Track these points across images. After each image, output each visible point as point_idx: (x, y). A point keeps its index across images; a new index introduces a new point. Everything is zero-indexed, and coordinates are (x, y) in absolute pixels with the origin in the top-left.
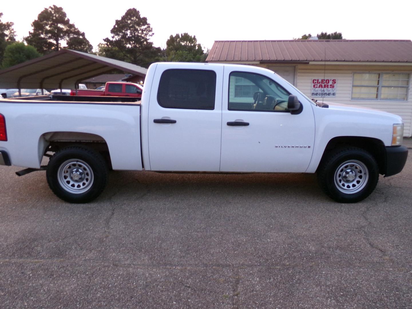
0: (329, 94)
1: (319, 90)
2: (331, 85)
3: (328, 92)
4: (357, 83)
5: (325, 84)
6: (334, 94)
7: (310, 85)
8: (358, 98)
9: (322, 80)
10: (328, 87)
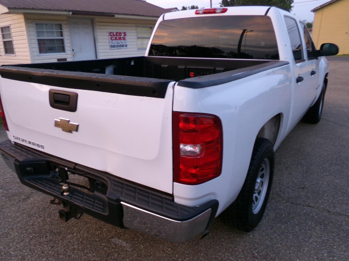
0: (123, 46)
1: (115, 42)
2: (123, 38)
3: (122, 44)
4: (140, 36)
5: (119, 36)
6: (126, 46)
7: (107, 37)
8: (141, 48)
9: (116, 33)
10: (121, 40)
